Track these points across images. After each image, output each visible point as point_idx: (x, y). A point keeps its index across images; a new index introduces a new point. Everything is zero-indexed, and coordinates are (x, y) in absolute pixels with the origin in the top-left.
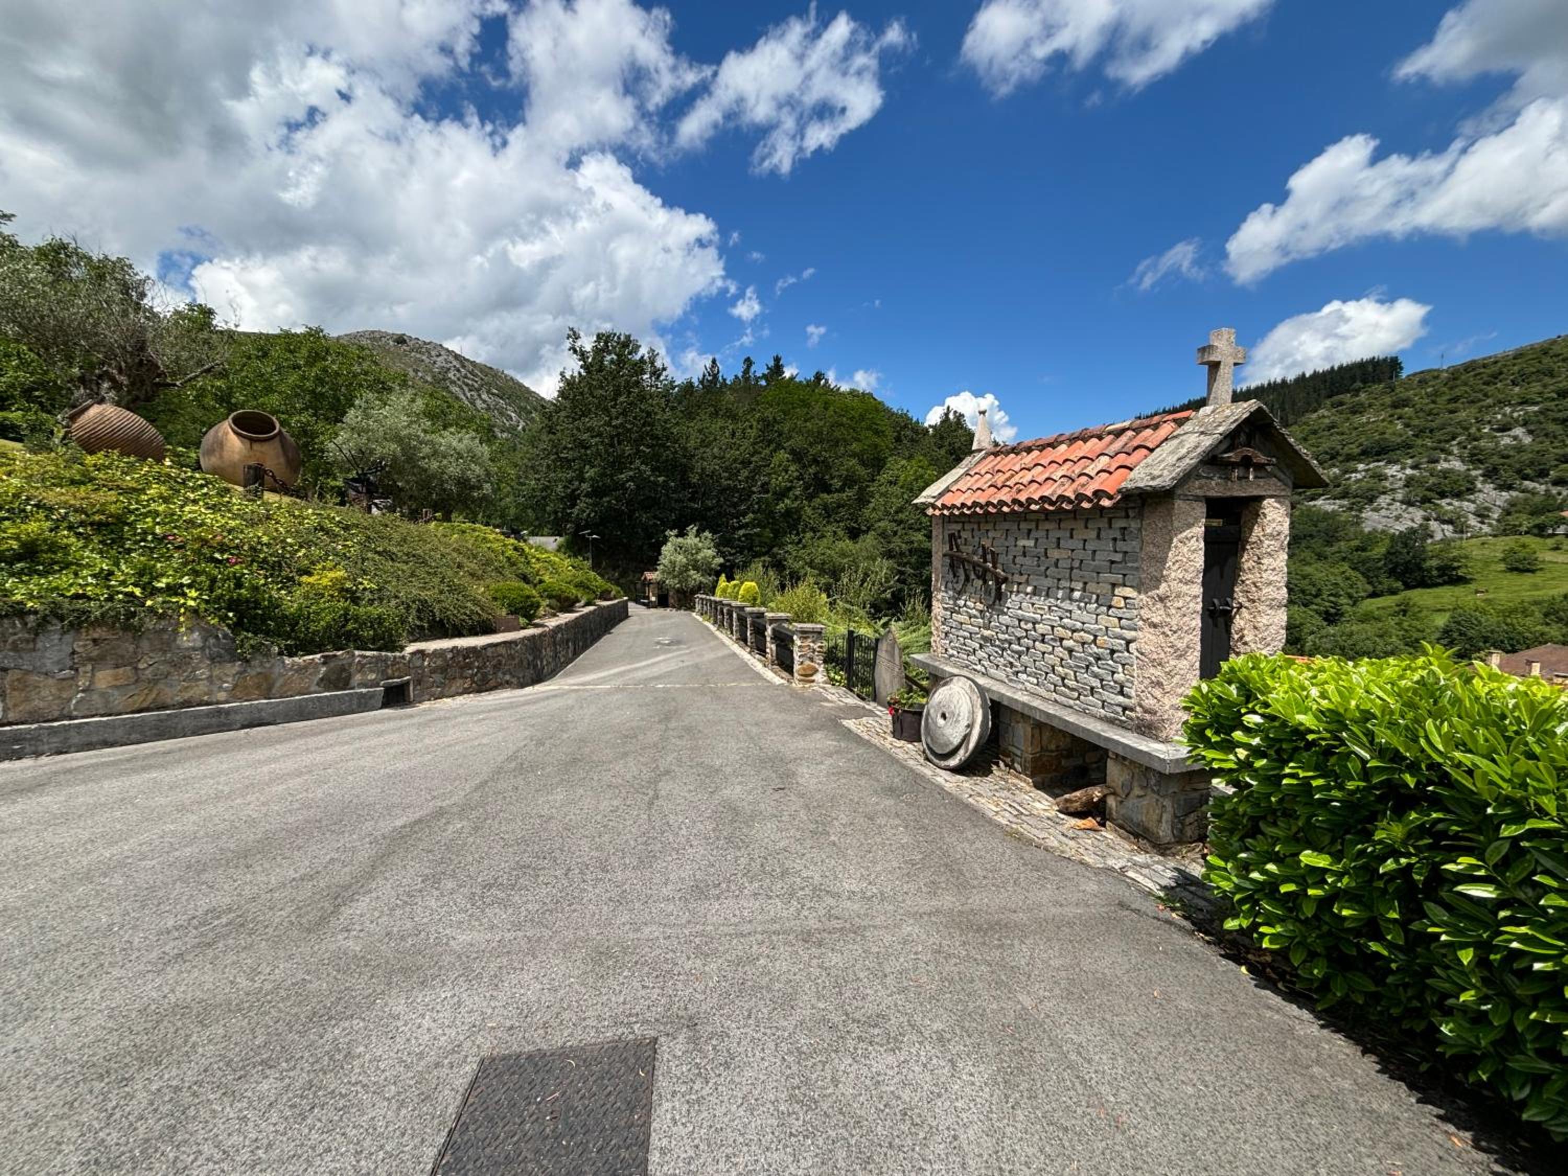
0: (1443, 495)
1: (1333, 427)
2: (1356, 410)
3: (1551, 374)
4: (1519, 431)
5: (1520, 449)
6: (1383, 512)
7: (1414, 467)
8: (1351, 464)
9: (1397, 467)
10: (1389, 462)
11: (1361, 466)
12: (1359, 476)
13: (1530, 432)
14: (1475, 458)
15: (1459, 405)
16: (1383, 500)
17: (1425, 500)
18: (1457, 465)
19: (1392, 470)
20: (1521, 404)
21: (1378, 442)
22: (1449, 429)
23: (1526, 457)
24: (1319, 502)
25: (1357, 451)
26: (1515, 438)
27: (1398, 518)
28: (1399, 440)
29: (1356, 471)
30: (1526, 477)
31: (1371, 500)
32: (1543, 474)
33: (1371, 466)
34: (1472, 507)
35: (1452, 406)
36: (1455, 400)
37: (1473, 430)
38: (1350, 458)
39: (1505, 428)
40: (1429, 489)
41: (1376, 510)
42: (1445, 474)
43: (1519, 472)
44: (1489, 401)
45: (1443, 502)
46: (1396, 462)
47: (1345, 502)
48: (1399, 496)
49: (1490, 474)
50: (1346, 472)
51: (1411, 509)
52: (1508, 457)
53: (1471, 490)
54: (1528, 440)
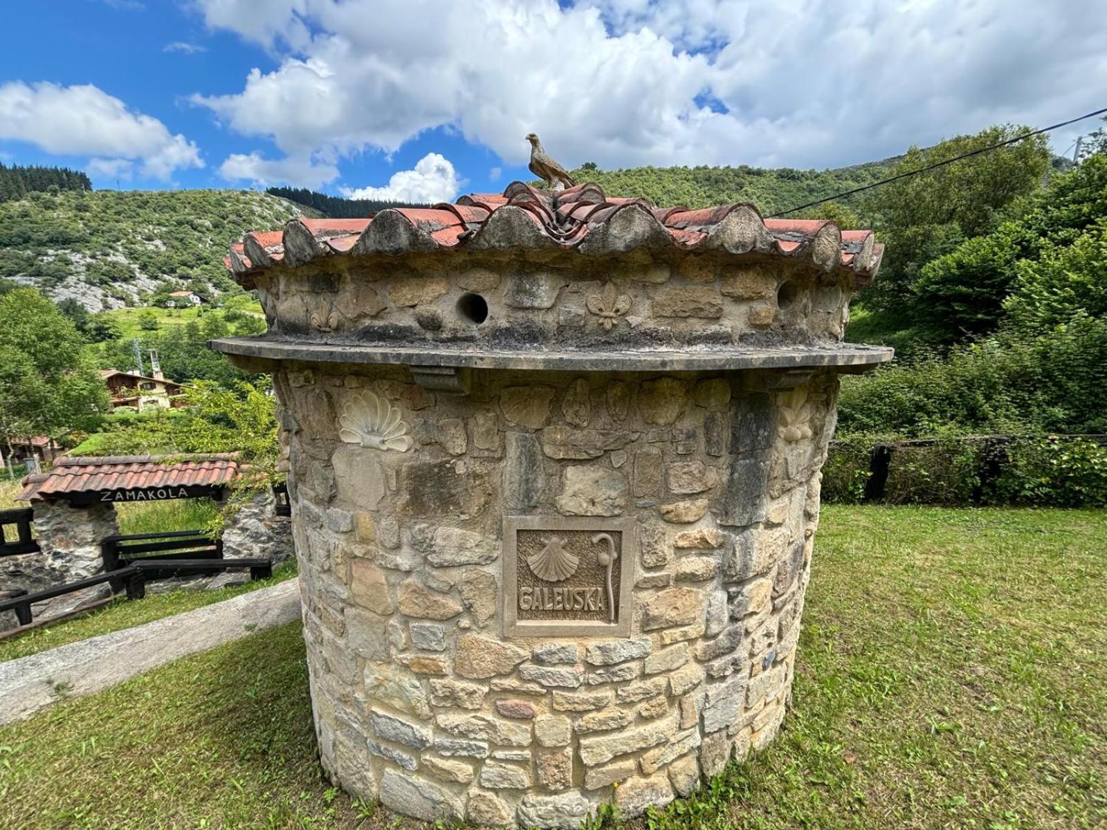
0: (115, 279)
1: (26, 216)
2: (49, 206)
3: (174, 210)
4: (158, 242)
5: (158, 254)
6: (72, 289)
7: (93, 257)
8: (43, 249)
9: (80, 256)
10: (73, 251)
11: (51, 252)
12: (51, 259)
13: (165, 244)
14: (132, 255)
15: (121, 217)
16: (71, 280)
17: (103, 282)
18: (122, 259)
19: (75, 257)
20: (159, 225)
21: (61, 233)
22: (115, 233)
23: (161, 259)
24: (17, 278)
25: (46, 238)
26: (157, 246)
27: (84, 294)
28: (77, 235)
29: (46, 255)
30: (164, 272)
31: (61, 279)
32: (173, 271)
33: (60, 252)
34: (135, 289)
35: (116, 217)
36: (118, 213)
37: (130, 237)
38: (41, 243)
39: (150, 239)
40: (103, 274)
41: (66, 287)
42: (114, 264)
43: (160, 268)
44: (140, 219)
45: (116, 285)
46: (78, 251)
47: (40, 279)
48: (82, 277)
49: (143, 268)
50: (39, 254)
51: (93, 288)
52: (151, 258)
53: (133, 277)
54: (163, 248)
